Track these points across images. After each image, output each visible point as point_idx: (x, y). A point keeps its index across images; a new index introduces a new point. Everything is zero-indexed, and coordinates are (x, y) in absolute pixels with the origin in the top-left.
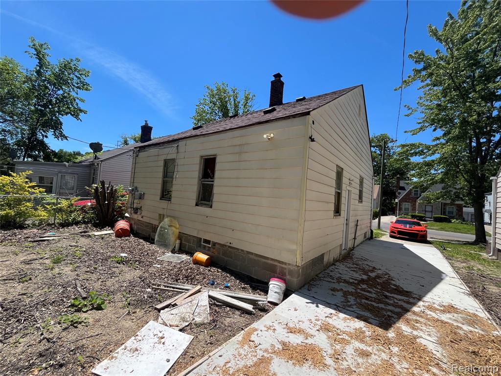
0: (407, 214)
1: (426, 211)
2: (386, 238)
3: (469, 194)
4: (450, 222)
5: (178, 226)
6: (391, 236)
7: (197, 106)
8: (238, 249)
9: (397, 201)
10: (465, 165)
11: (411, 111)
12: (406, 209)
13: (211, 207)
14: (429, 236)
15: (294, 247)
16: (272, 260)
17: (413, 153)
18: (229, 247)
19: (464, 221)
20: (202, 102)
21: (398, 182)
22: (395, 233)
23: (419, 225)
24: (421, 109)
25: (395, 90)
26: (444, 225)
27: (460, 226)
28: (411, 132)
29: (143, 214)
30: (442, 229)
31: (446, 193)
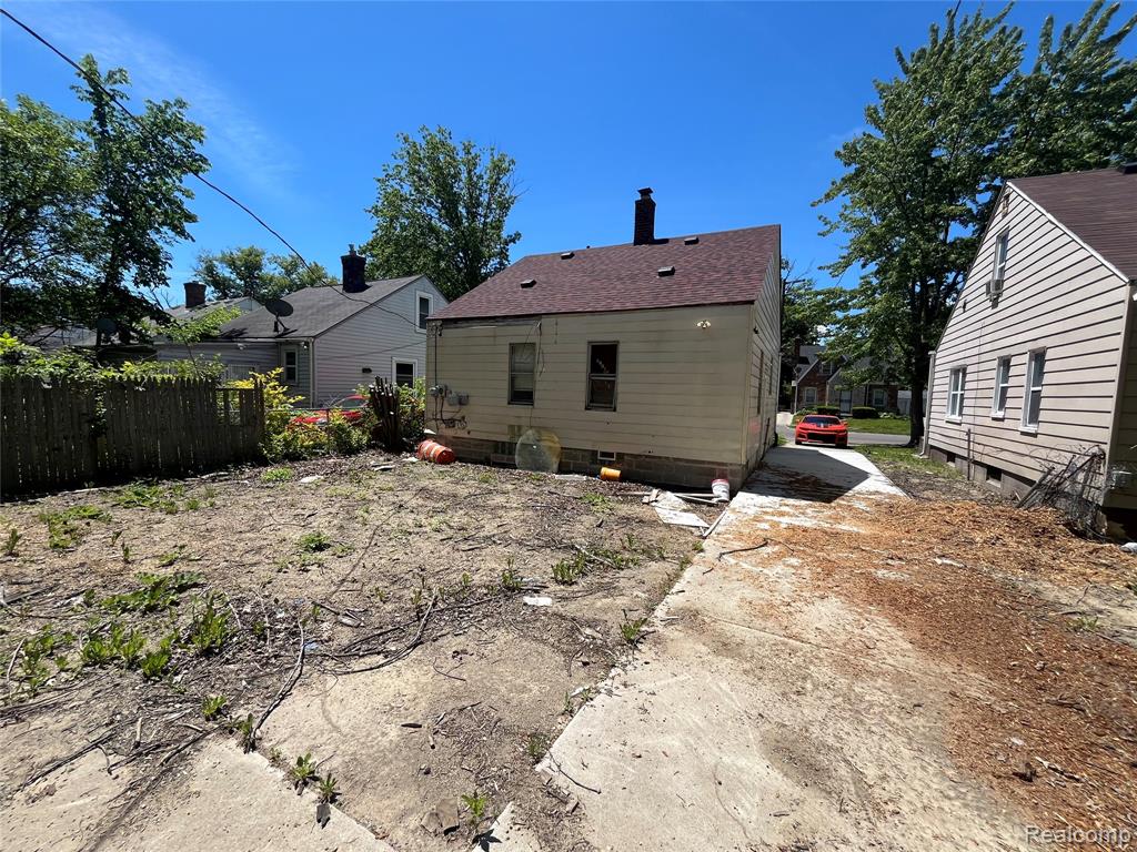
0: (811, 408)
1: (841, 401)
2: (791, 445)
3: (907, 371)
4: (878, 417)
5: (557, 440)
6: (798, 443)
7: (379, 180)
8: (660, 457)
9: (794, 384)
10: (903, 326)
11: (828, 228)
12: (810, 399)
13: (615, 410)
14: (849, 441)
15: (738, 446)
16: (709, 463)
17: (831, 306)
18: (646, 457)
19: (898, 414)
20: (390, 173)
21: (797, 349)
22: (803, 437)
23: (836, 422)
24: (843, 225)
25: (812, 205)
26: (868, 422)
27: (893, 423)
28: (829, 268)
29: (468, 428)
30: (865, 430)
31: (876, 371)
